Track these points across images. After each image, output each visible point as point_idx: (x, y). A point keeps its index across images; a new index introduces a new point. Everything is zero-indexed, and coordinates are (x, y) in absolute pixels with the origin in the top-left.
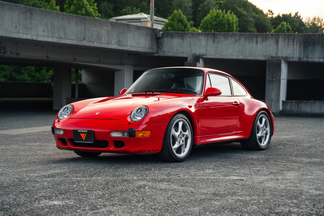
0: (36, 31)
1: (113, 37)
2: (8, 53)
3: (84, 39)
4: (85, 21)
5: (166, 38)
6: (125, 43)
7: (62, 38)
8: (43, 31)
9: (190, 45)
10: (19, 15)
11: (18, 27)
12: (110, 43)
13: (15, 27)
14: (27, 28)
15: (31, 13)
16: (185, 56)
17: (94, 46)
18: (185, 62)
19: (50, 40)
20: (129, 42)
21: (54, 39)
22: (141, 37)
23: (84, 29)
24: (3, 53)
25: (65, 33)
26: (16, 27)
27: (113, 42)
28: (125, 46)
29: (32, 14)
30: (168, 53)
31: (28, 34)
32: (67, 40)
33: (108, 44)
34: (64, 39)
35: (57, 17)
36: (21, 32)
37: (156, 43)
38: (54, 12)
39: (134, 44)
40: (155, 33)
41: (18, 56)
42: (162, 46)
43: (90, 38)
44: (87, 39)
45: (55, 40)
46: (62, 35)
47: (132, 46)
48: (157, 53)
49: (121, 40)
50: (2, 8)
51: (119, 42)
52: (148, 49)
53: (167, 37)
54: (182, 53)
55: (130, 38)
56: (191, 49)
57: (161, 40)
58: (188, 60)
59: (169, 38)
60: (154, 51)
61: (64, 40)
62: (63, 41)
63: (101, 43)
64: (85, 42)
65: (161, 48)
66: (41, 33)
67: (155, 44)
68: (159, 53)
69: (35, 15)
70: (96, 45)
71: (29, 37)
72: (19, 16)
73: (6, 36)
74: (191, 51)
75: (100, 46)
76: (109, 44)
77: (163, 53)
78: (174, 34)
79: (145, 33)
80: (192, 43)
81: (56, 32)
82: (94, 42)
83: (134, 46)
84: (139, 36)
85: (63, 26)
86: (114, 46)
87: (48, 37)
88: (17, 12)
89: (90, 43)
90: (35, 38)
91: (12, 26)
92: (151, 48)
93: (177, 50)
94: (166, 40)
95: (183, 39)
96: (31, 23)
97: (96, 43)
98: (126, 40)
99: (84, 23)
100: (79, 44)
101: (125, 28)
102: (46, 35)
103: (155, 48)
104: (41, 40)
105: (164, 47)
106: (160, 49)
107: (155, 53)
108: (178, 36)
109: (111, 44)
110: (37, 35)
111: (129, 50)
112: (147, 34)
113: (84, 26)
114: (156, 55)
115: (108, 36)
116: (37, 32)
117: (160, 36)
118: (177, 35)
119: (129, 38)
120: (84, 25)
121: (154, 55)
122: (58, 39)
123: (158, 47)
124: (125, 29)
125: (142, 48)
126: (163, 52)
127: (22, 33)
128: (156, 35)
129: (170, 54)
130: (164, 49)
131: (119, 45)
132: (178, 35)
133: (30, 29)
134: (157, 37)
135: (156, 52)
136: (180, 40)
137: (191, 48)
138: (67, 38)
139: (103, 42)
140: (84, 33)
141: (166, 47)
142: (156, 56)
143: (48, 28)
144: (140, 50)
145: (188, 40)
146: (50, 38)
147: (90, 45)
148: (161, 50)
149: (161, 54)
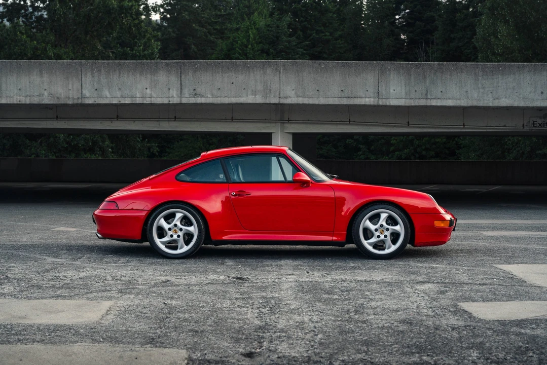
13: (540, 93)
26: (542, 93)
50: (520, 71)
73: (525, 106)
88: (545, 73)
91: (535, 92)
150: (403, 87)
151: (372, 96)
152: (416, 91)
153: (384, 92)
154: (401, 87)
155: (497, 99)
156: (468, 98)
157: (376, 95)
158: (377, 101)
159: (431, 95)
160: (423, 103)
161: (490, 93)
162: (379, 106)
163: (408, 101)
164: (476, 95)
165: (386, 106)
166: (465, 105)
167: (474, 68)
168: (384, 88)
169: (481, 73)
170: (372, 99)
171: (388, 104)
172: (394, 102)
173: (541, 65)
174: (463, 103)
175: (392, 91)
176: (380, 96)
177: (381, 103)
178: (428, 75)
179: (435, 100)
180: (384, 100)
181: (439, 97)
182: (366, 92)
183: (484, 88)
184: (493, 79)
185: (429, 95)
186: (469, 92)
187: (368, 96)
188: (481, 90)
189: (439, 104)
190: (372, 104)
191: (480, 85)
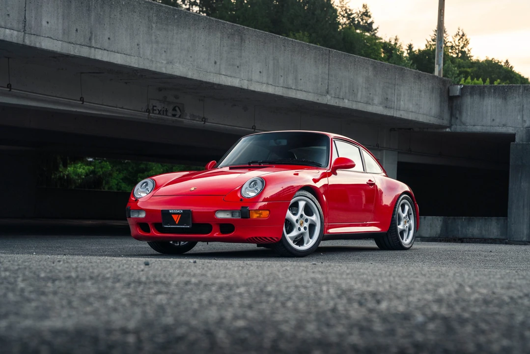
0: (248, 71)
1: (375, 91)
2: (188, 117)
3: (328, 93)
4: (329, 57)
5: (469, 97)
6: (396, 103)
7: (291, 88)
8: (260, 72)
9: (522, 110)
10: (221, 40)
11: (218, 63)
12: (370, 101)
13: (213, 62)
14: (233, 65)
15: (241, 37)
16: (511, 130)
17: (344, 106)
18: (512, 143)
19: (270, 90)
20: (402, 103)
21: (277, 88)
22: (423, 93)
23: (327, 72)
24: (180, 117)
25: (296, 78)
26: (215, 63)
27: (376, 101)
28: (397, 109)
29: (242, 40)
30: (474, 126)
31: (234, 77)
32: (298, 92)
33: (367, 103)
34: (295, 89)
35: (285, 46)
36: (224, 73)
37: (449, 106)
38: (279, 37)
39: (411, 107)
40: (447, 87)
41: (204, 123)
42: (461, 113)
43: (338, 90)
44: (332, 92)
45: (279, 91)
46: (290, 82)
47: (407, 111)
48: (450, 127)
49: (389, 97)
50: (195, 24)
51: (386, 102)
52: (434, 117)
53: (471, 94)
54: (504, 125)
55: (404, 95)
56: (523, 117)
57: (459, 102)
58: (517, 139)
59: (476, 98)
60: (445, 122)
61: (294, 91)
62: (292, 94)
63: (356, 101)
64: (329, 97)
65: (458, 116)
66: (256, 77)
67: (446, 109)
68: (453, 127)
69: (247, 42)
70: (346, 104)
71: (235, 83)
72: (221, 42)
73: (199, 79)
74: (525, 121)
75: (354, 106)
76: (369, 104)
77: (463, 127)
78: (486, 90)
79: (430, 86)
80: (525, 106)
81: (282, 76)
82: (343, 99)
83: (410, 110)
84: (421, 91)
85: (293, 64)
86: (377, 108)
87: (268, 84)
88: (219, 35)
89: (337, 100)
90: (245, 85)
91: (209, 59)
92: (440, 117)
93: (493, 120)
94: (468, 101)
95: (505, 99)
96: (241, 57)
97: (347, 101)
98: (397, 99)
99: (328, 60)
100: (318, 102)
101: (397, 74)
102: (265, 80)
103: (447, 116)
104: (256, 90)
105: (464, 114)
106: (457, 118)
107: (446, 127)
108: (495, 92)
109: (373, 104)
110: (250, 80)
111: (403, 117)
112: (433, 88)
113: (327, 68)
114: (448, 130)
115: (368, 88)
116: (250, 74)
117: (458, 93)
118: (492, 91)
119: (402, 94)
120: (328, 65)
121: (444, 130)
122: (284, 89)
123: (452, 115)
124: (397, 77)
125: (423, 114)
126: (464, 124)
127: (224, 75)
128: (449, 91)
129: (478, 129)
130: (463, 119)
131: (386, 107)
132: (494, 90)
133: (238, 67)
134: (450, 95)
135: (448, 125)
136: (499, 101)
137: (523, 115)
138: (300, 88)
139: (359, 100)
140: (327, 81)
141: (469, 114)
142: (448, 132)
143: (268, 67)
144: (421, 119)
145: (517, 100)
146: (270, 86)
147: (337, 105)
148: (458, 120)
149: (458, 128)
150: (61, 21)
151: (15, 25)
152: (77, 30)
153: (33, 23)
154: (58, 19)
155: (171, 63)
156: (139, 56)
157: (21, 26)
158: (22, 37)
159: (96, 42)
160: (85, 52)
161: (164, 52)
162: (24, 47)
163: (65, 44)
164: (148, 52)
165: (35, 49)
166: (136, 66)
167: (148, 8)
168: (33, 16)
169: (155, 19)
170: (15, 33)
171: (38, 45)
172: (46, 44)
173: (216, 21)
174: (133, 62)
175: (44, 23)
176: (28, 30)
177: (27, 43)
178: (93, 7)
179: (100, 51)
180: (33, 37)
181: (106, 46)
182: (7, 17)
183: (157, 42)
184: (167, 31)
185: (93, 41)
186: (141, 45)
187: (9, 25)
188: (155, 46)
189: (105, 59)
190: (15, 40)
191: (153, 38)
